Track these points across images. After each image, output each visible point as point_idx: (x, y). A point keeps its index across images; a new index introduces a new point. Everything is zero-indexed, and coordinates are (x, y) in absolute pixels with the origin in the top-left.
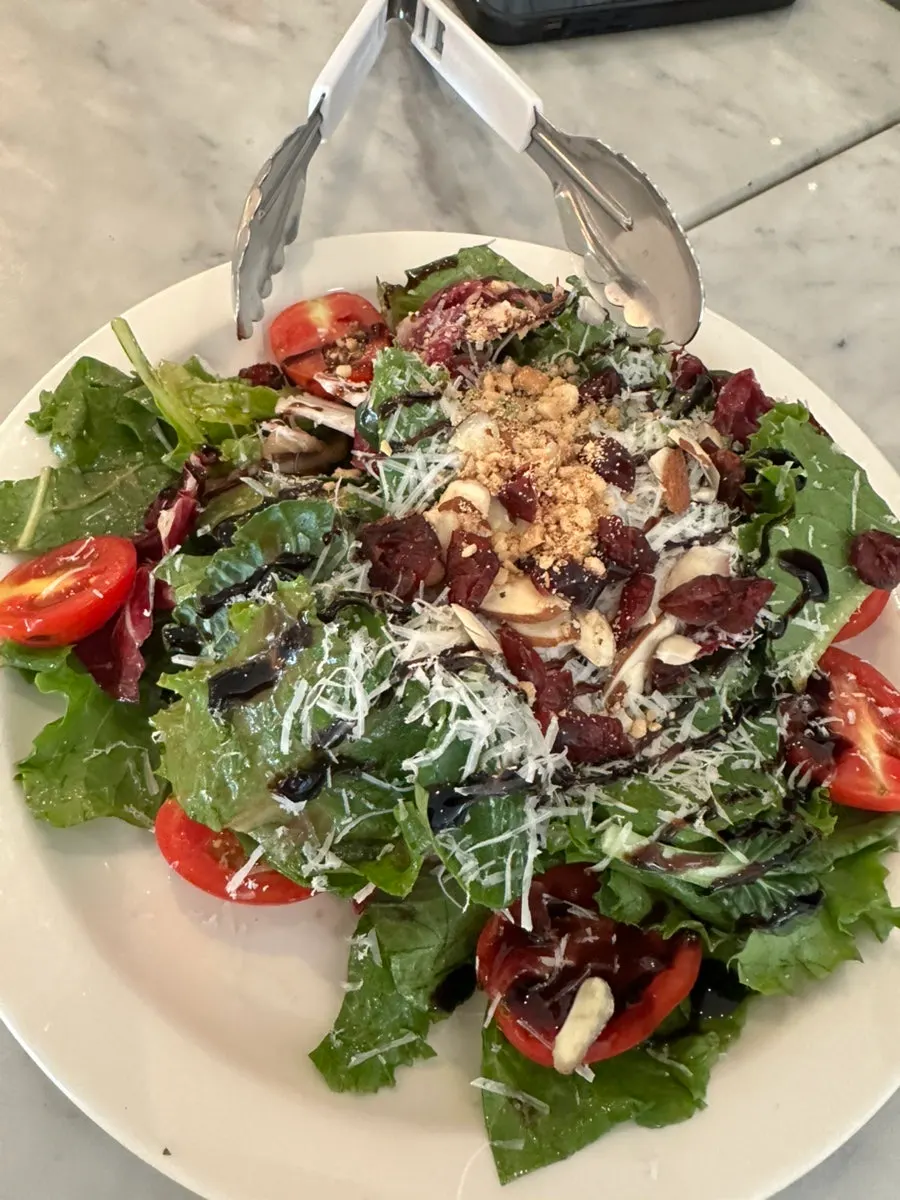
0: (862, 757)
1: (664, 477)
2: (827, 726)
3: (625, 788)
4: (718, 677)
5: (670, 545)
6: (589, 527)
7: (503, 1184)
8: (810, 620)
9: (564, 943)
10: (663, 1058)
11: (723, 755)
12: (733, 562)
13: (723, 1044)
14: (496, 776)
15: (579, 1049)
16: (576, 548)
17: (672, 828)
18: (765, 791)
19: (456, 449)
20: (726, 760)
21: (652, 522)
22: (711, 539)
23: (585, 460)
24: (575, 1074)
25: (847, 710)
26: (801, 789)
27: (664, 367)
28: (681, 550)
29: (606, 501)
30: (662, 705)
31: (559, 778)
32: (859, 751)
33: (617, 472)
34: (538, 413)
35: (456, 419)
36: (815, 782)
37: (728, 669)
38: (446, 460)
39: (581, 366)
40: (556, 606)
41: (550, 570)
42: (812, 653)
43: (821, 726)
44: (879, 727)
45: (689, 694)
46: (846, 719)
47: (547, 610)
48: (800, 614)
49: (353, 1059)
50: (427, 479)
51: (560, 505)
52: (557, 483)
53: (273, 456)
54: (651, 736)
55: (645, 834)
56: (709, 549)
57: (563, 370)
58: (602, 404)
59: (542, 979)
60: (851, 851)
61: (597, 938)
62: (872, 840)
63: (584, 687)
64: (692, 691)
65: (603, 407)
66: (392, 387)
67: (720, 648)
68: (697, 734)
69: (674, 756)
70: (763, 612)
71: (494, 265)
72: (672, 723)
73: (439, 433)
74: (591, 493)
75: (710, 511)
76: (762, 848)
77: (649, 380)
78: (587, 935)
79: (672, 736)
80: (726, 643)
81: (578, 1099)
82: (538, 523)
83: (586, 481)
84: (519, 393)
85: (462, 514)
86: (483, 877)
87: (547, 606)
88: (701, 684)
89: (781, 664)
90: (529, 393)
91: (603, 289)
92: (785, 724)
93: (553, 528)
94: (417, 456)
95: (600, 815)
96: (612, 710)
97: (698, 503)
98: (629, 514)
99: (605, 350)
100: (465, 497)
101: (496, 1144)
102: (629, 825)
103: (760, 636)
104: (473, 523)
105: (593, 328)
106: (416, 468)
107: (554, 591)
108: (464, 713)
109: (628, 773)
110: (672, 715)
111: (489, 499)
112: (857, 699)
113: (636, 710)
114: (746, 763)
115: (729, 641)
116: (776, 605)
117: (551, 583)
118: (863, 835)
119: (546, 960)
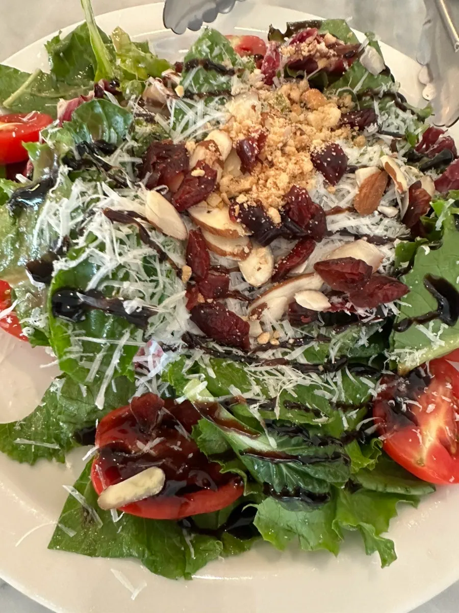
0: (419, 435)
1: (362, 185)
2: (408, 405)
3: (224, 364)
4: (337, 333)
5: (344, 232)
6: (284, 189)
7: (50, 547)
8: (433, 332)
9: (157, 441)
10: (188, 540)
11: (312, 381)
12: (387, 263)
13: (226, 553)
14: (107, 298)
15: (121, 500)
16: (267, 198)
17: (236, 401)
18: (325, 416)
19: (228, 111)
20: (311, 385)
21: (338, 210)
22: (378, 241)
23: (309, 149)
24: (109, 511)
25: (430, 404)
26: (366, 434)
27: (420, 130)
28: (352, 239)
29: (309, 181)
30: (289, 332)
31: (188, 338)
32: (419, 430)
33: (325, 164)
34: (306, 120)
35: (236, 90)
36: (377, 434)
37: (347, 331)
38: (217, 115)
39: (356, 105)
40: (235, 231)
41: (241, 205)
42: (422, 355)
43: (404, 403)
44: (447, 423)
45: (312, 334)
46: (425, 409)
47: (228, 230)
48: (426, 325)
49: (18, 439)
50: (200, 123)
51: (273, 168)
52: (279, 153)
53: (148, 99)
54: (269, 346)
55: (214, 394)
56: (372, 246)
57: (341, 101)
58: (355, 131)
59: (129, 452)
60: (380, 489)
61: (181, 449)
62: (400, 491)
63: (236, 294)
64: (315, 334)
65: (354, 134)
66: (200, 52)
67: (343, 311)
68: (303, 361)
69: (275, 365)
70: (391, 305)
71: (345, 35)
72: (290, 346)
73: (221, 97)
74: (300, 171)
75: (386, 221)
76: (294, 446)
77: (402, 132)
78: (176, 445)
79: (285, 354)
80: (348, 310)
81: (119, 530)
82: (254, 176)
83: (301, 161)
84: (302, 105)
85: (208, 151)
86: (81, 360)
87: (230, 228)
88: (323, 331)
89: (397, 351)
90: (308, 107)
91: (424, 89)
92: (379, 390)
93: (261, 182)
94: (200, 106)
95: (195, 369)
96: (251, 317)
97: (380, 213)
98: (324, 198)
99: (375, 95)
100: (216, 141)
101: (60, 525)
102: (206, 383)
103: (381, 320)
104: (211, 158)
105: (371, 75)
106: (196, 113)
107: (239, 220)
108: (102, 247)
109: (237, 358)
110: (291, 341)
111: (230, 148)
112: (443, 401)
113: (269, 327)
114: (328, 395)
115: (352, 309)
116: (405, 306)
117: (239, 214)
118: (394, 485)
119: (140, 444)
